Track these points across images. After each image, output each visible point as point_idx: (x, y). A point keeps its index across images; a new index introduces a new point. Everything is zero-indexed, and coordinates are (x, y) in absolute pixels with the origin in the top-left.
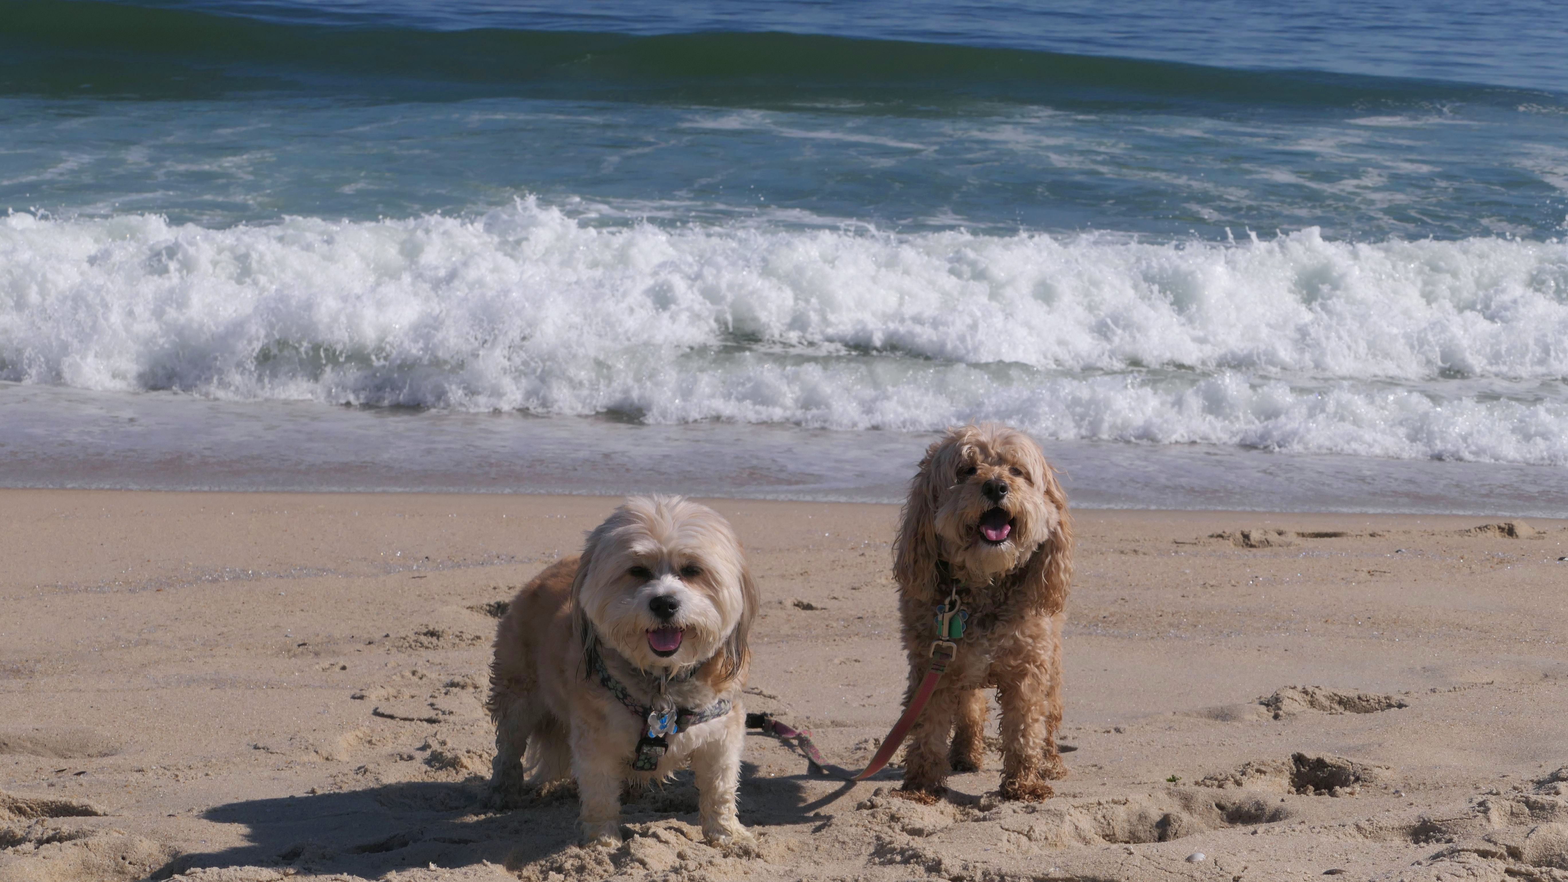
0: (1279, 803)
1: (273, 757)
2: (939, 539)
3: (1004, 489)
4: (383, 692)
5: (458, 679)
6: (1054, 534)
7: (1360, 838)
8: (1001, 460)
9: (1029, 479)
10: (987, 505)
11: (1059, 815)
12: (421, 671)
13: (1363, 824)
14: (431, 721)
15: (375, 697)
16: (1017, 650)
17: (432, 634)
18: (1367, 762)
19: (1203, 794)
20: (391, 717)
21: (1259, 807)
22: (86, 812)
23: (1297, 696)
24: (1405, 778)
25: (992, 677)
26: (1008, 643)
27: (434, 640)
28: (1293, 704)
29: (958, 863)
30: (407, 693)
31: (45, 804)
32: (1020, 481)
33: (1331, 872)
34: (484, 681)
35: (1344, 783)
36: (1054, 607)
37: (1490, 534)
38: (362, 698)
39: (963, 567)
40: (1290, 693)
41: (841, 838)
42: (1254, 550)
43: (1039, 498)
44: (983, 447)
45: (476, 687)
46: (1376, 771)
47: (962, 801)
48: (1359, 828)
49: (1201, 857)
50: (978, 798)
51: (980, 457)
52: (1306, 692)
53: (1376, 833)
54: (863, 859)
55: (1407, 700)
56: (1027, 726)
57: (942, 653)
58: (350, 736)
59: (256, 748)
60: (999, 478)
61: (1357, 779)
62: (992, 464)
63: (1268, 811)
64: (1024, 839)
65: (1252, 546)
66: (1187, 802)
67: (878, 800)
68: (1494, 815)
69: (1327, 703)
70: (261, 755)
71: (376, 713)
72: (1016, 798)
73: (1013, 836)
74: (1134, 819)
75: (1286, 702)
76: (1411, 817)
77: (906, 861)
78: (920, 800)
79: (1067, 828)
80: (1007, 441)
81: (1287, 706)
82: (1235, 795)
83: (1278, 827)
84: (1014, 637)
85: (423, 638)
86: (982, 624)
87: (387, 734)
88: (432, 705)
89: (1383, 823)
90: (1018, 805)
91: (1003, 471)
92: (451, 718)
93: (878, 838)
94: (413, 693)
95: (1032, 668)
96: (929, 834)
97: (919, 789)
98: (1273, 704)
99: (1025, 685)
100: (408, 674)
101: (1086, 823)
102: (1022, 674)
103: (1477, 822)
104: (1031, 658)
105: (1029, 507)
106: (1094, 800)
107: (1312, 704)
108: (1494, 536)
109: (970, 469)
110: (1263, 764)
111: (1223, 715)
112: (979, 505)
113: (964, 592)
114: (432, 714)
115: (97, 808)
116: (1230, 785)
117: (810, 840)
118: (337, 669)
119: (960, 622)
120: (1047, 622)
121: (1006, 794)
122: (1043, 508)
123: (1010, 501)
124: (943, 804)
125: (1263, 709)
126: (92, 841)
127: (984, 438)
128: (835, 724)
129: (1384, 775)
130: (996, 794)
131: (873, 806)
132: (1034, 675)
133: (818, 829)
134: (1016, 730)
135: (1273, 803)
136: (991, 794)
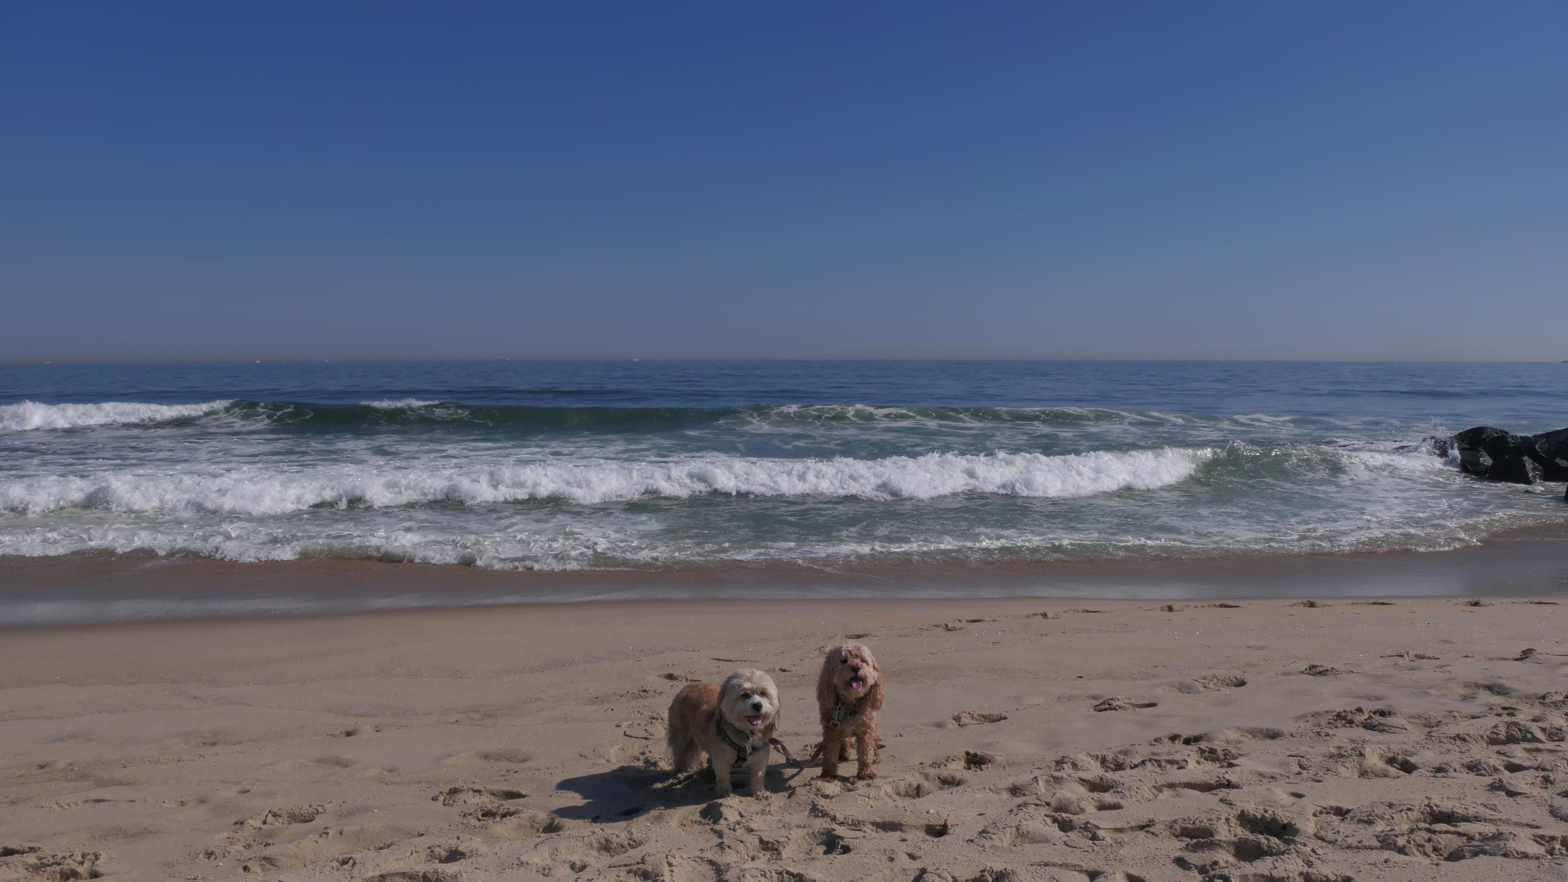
0: (961, 777)
1: (587, 761)
2: (835, 685)
3: (859, 669)
4: (627, 723)
5: (655, 716)
6: (876, 682)
7: (991, 793)
8: (857, 657)
9: (868, 664)
10: (853, 674)
11: (879, 788)
12: (641, 711)
13: (992, 787)
14: (646, 739)
15: (624, 725)
16: (864, 724)
17: (645, 691)
18: (993, 753)
19: (933, 772)
20: (631, 737)
21: (953, 778)
22: (518, 796)
23: (967, 715)
24: (1007, 760)
25: (854, 734)
26: (860, 722)
27: (645, 694)
28: (965, 719)
29: (842, 816)
30: (636, 723)
31: (503, 791)
32: (864, 664)
33: (980, 815)
34: (666, 715)
35: (984, 763)
36: (877, 708)
37: (1038, 617)
38: (619, 726)
39: (843, 695)
40: (964, 715)
41: (799, 802)
42: (950, 632)
43: (871, 669)
44: (850, 652)
45: (662, 719)
46: (997, 757)
47: (844, 780)
48: (990, 790)
49: (932, 811)
50: (849, 778)
51: (849, 656)
52: (970, 714)
53: (997, 791)
54: (807, 813)
55: (1008, 715)
56: (867, 752)
57: (835, 725)
58: (616, 748)
59: (581, 756)
60: (857, 664)
61: (989, 761)
62: (854, 658)
63: (957, 780)
64: (867, 799)
65: (949, 630)
66: (927, 777)
67: (812, 782)
68: (1040, 782)
69: (978, 717)
70: (582, 759)
71: (625, 735)
72: (864, 779)
73: (863, 798)
74: (907, 787)
75: (963, 718)
76: (1009, 781)
77: (823, 816)
78: (828, 781)
79: (882, 792)
80: (859, 649)
81: (964, 720)
82: (944, 772)
83: (960, 789)
84: (863, 720)
85: (641, 693)
86: (851, 715)
87: (629, 746)
88: (646, 730)
89: (999, 787)
90: (865, 782)
91: (857, 661)
92: (653, 737)
93: (813, 802)
94: (639, 722)
95: (869, 731)
96: (832, 798)
97: (827, 777)
98: (957, 719)
99: (867, 737)
100: (636, 713)
101: (889, 789)
102: (865, 733)
103: (1034, 786)
104: (869, 727)
105: (868, 674)
106: (892, 780)
107: (972, 718)
108: (1040, 618)
109: (845, 661)
110: (954, 756)
111: (940, 725)
112: (849, 675)
113: (843, 703)
114: (645, 735)
115: (523, 792)
116: (942, 767)
117: (787, 801)
118: (610, 710)
119: (842, 713)
120: (875, 713)
121: (860, 777)
122: (873, 673)
123: (861, 673)
124: (836, 782)
125: (954, 722)
126: (522, 815)
127: (850, 649)
128: (796, 734)
129: (1000, 759)
130: (856, 777)
131: (810, 785)
132: (870, 733)
133: (789, 797)
134: (863, 753)
135: (958, 776)
136: (854, 777)
